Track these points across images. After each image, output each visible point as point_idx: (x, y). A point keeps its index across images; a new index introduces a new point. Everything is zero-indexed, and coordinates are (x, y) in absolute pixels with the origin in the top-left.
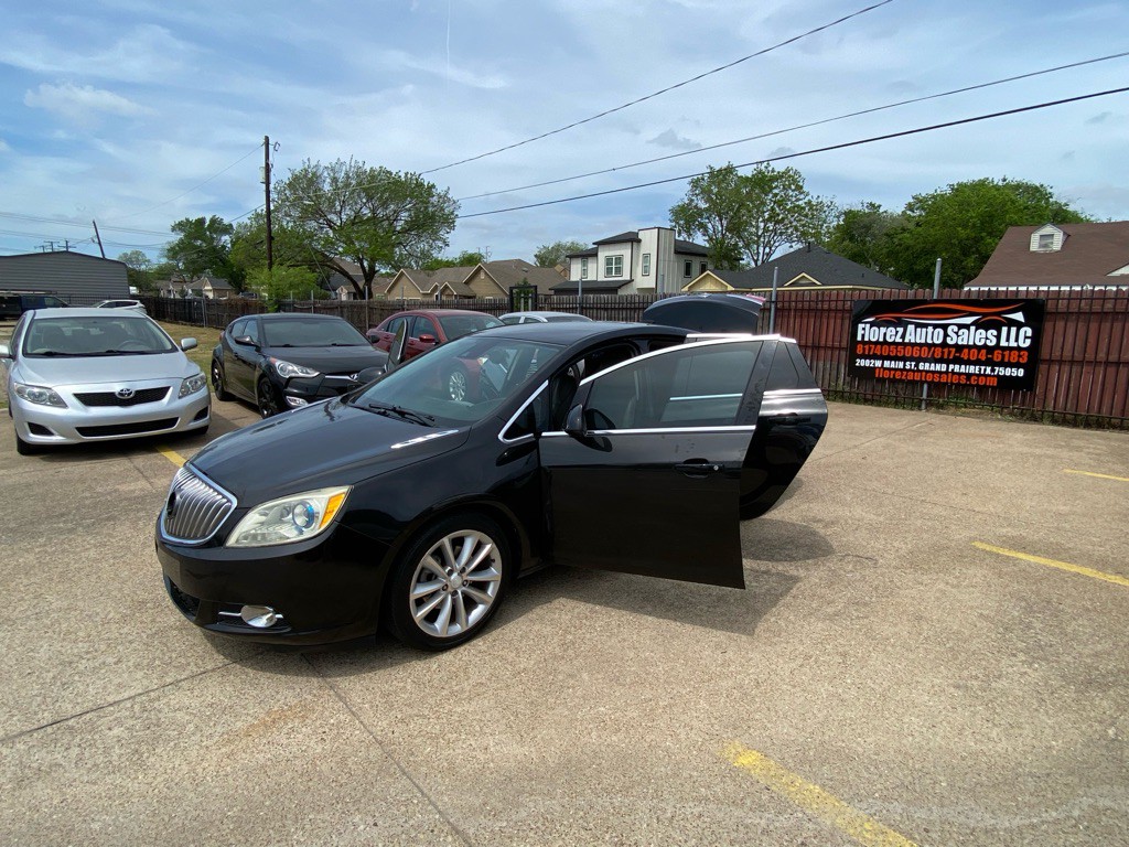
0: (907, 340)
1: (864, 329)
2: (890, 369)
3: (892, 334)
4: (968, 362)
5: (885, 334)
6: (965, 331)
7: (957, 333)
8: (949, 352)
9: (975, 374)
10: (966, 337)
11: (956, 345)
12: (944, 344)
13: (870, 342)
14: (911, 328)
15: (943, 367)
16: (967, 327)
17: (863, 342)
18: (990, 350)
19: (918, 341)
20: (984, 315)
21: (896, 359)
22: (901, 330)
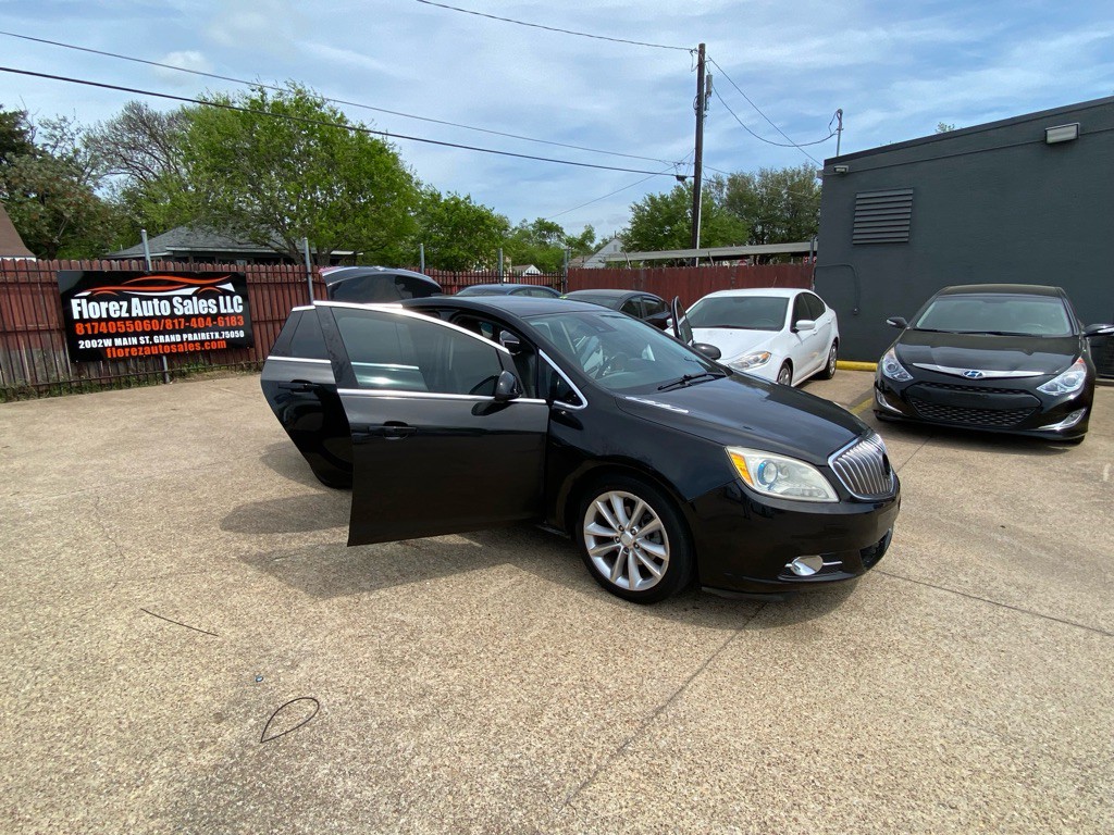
0: (134, 315)
1: (79, 305)
2: (123, 347)
3: (116, 309)
4: (198, 330)
5: (107, 309)
6: (189, 301)
7: (182, 304)
8: (180, 323)
9: (207, 341)
10: (190, 306)
11: (184, 316)
12: (173, 316)
13: (90, 320)
14: (135, 301)
15: (178, 338)
16: (190, 297)
17: (81, 320)
18: (214, 317)
19: (146, 315)
20: (202, 286)
21: (126, 335)
22: (125, 304)
